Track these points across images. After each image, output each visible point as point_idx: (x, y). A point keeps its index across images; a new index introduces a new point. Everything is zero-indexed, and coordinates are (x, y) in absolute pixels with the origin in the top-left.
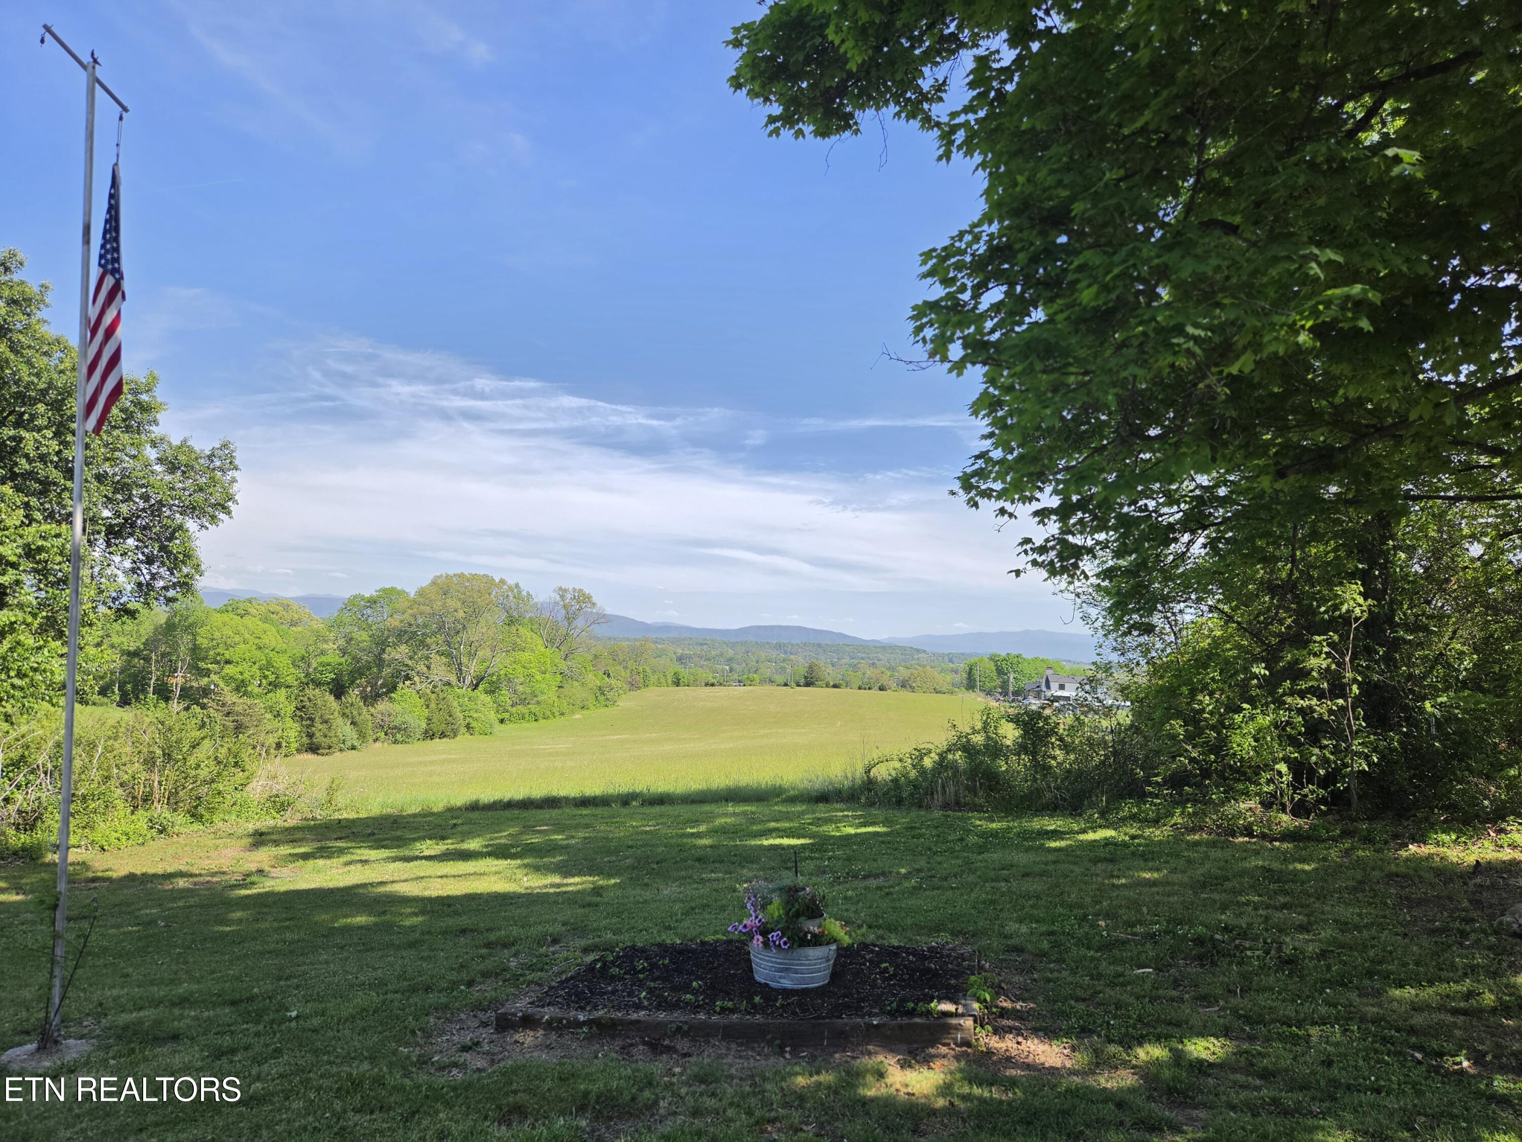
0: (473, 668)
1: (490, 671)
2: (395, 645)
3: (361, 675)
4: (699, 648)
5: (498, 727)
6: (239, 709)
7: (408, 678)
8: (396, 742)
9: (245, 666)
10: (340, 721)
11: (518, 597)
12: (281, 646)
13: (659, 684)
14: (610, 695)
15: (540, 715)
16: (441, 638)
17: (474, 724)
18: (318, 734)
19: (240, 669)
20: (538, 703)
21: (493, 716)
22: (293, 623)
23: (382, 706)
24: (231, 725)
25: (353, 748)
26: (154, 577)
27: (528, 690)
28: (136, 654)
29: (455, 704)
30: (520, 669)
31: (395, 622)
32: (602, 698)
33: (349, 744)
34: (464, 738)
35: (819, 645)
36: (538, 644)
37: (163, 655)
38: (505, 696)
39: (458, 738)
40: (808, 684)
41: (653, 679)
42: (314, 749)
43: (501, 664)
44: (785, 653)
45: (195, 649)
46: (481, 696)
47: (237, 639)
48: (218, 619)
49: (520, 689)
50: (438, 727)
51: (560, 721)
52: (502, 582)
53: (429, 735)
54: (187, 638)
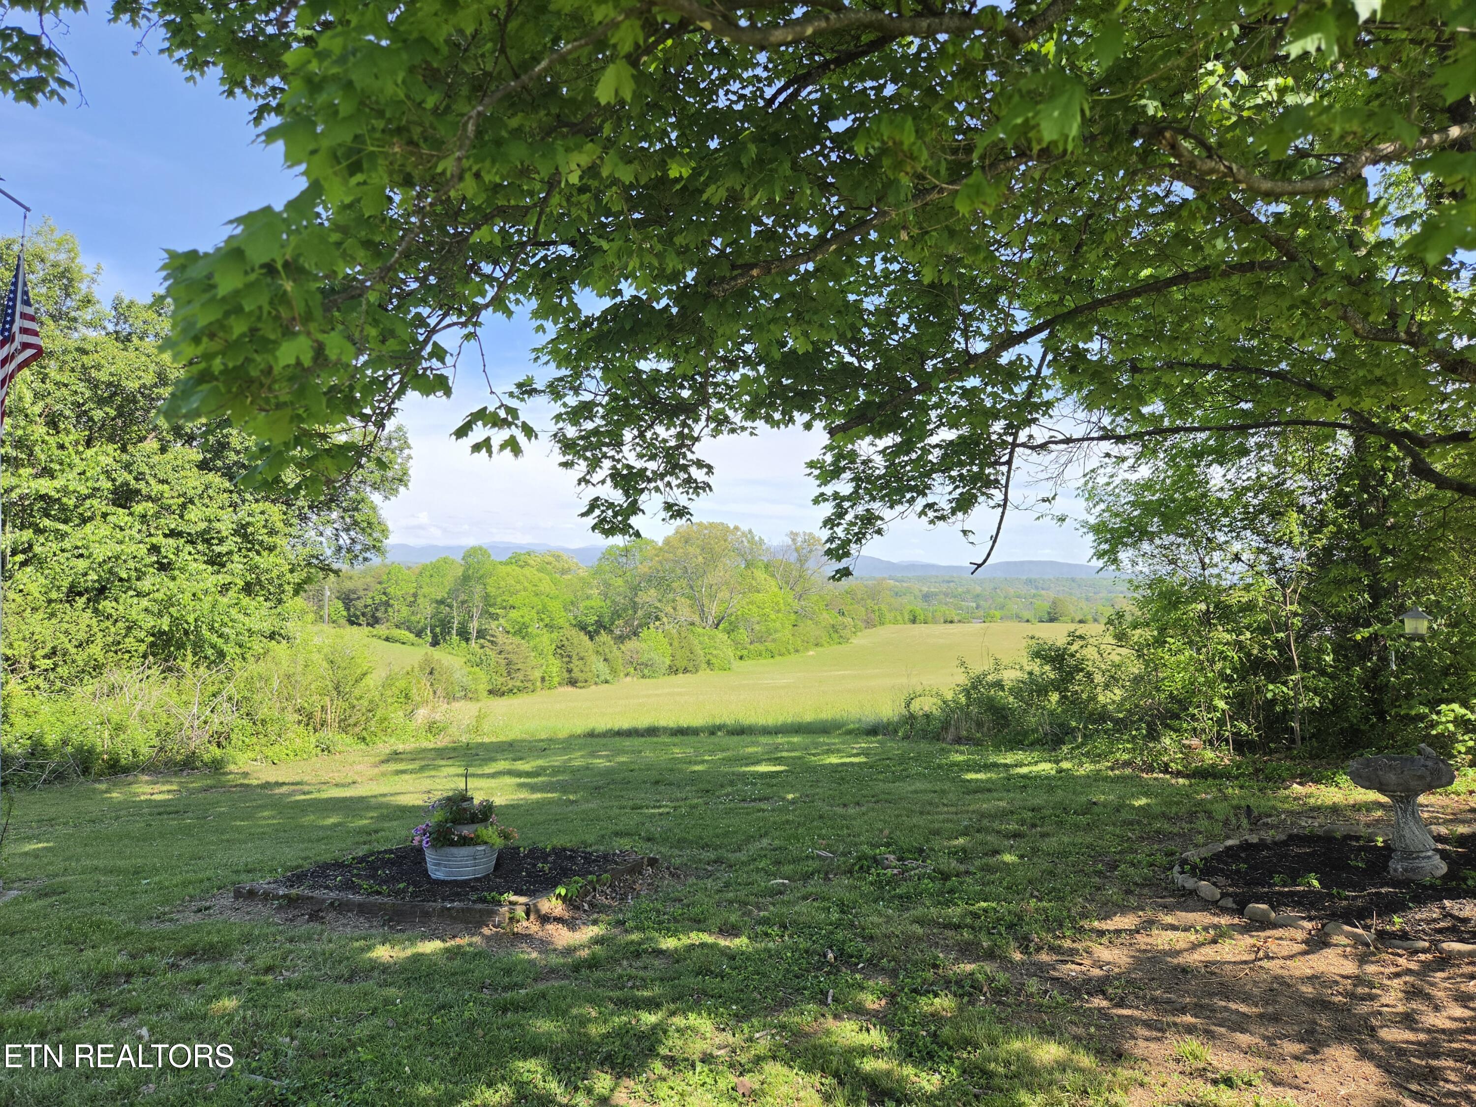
0: (714, 609)
1: (729, 611)
2: (646, 590)
3: (619, 616)
4: (945, 585)
5: (736, 664)
6: (508, 648)
7: (658, 618)
8: (643, 677)
9: (525, 610)
10: (594, 658)
11: (751, 541)
12: (554, 592)
13: (895, 622)
14: (843, 633)
15: (776, 652)
16: (684, 582)
17: (714, 661)
18: (575, 670)
19: (521, 613)
20: (774, 640)
21: (730, 652)
22: (564, 572)
23: (631, 645)
24: (504, 662)
25: (607, 682)
26: (353, 541)
27: (764, 629)
28: (441, 602)
29: (696, 642)
30: (754, 609)
31: (644, 569)
32: (835, 636)
33: (602, 678)
34: (704, 674)
35: (1073, 580)
36: (772, 585)
37: (463, 602)
38: (743, 635)
39: (700, 673)
40: (1052, 620)
41: (889, 616)
42: (573, 683)
43: (738, 605)
44: (1037, 588)
45: (487, 597)
46: (721, 635)
47: (518, 587)
48: (504, 569)
49: (757, 627)
50: (681, 663)
51: (794, 657)
52: (737, 528)
53: (673, 670)
54: (479, 588)
